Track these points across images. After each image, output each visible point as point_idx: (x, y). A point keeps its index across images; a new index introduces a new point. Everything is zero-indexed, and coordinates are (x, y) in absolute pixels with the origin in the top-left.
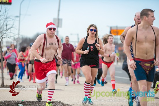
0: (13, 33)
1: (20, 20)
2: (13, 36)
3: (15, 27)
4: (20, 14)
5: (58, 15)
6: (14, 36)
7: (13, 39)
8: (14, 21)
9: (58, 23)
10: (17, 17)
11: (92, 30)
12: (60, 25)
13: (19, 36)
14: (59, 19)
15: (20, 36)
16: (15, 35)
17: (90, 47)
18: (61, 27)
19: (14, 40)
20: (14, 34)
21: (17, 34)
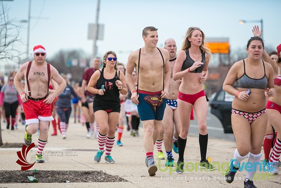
0: (17, 51)
1: (29, 27)
2: (17, 56)
3: (20, 40)
4: (29, 17)
5: (97, 18)
6: (19, 55)
7: (17, 61)
8: (18, 28)
9: (97, 32)
10: (25, 21)
11: (110, 59)
12: (100, 37)
13: (27, 55)
14: (98, 26)
15: (29, 55)
16: (21, 54)
17: (108, 84)
18: (102, 39)
19: (19, 63)
20: (19, 52)
21: (24, 53)
